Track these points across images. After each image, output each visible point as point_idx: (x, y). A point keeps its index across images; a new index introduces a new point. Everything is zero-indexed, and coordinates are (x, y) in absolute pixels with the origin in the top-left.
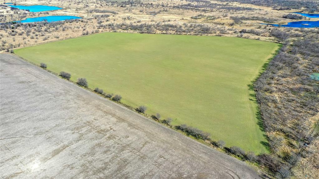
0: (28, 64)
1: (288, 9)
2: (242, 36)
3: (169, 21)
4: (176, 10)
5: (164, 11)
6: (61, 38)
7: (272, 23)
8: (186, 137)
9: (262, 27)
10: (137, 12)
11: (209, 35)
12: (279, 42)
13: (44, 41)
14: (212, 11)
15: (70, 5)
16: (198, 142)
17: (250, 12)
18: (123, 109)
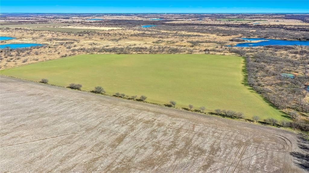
0: (24, 81)
1: (229, 35)
2: (209, 53)
3: (135, 45)
4: (135, 37)
5: (124, 38)
6: (40, 60)
7: (224, 44)
8: (223, 118)
9: (219, 47)
10: (98, 39)
11: (181, 53)
12: (241, 56)
13: (24, 64)
14: (168, 38)
15: (23, 35)
16: (235, 121)
17: (201, 38)
18: (152, 106)
